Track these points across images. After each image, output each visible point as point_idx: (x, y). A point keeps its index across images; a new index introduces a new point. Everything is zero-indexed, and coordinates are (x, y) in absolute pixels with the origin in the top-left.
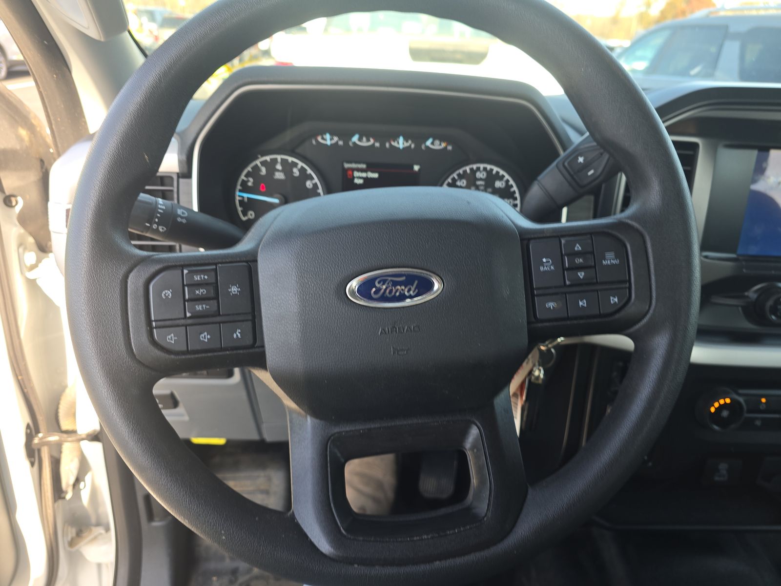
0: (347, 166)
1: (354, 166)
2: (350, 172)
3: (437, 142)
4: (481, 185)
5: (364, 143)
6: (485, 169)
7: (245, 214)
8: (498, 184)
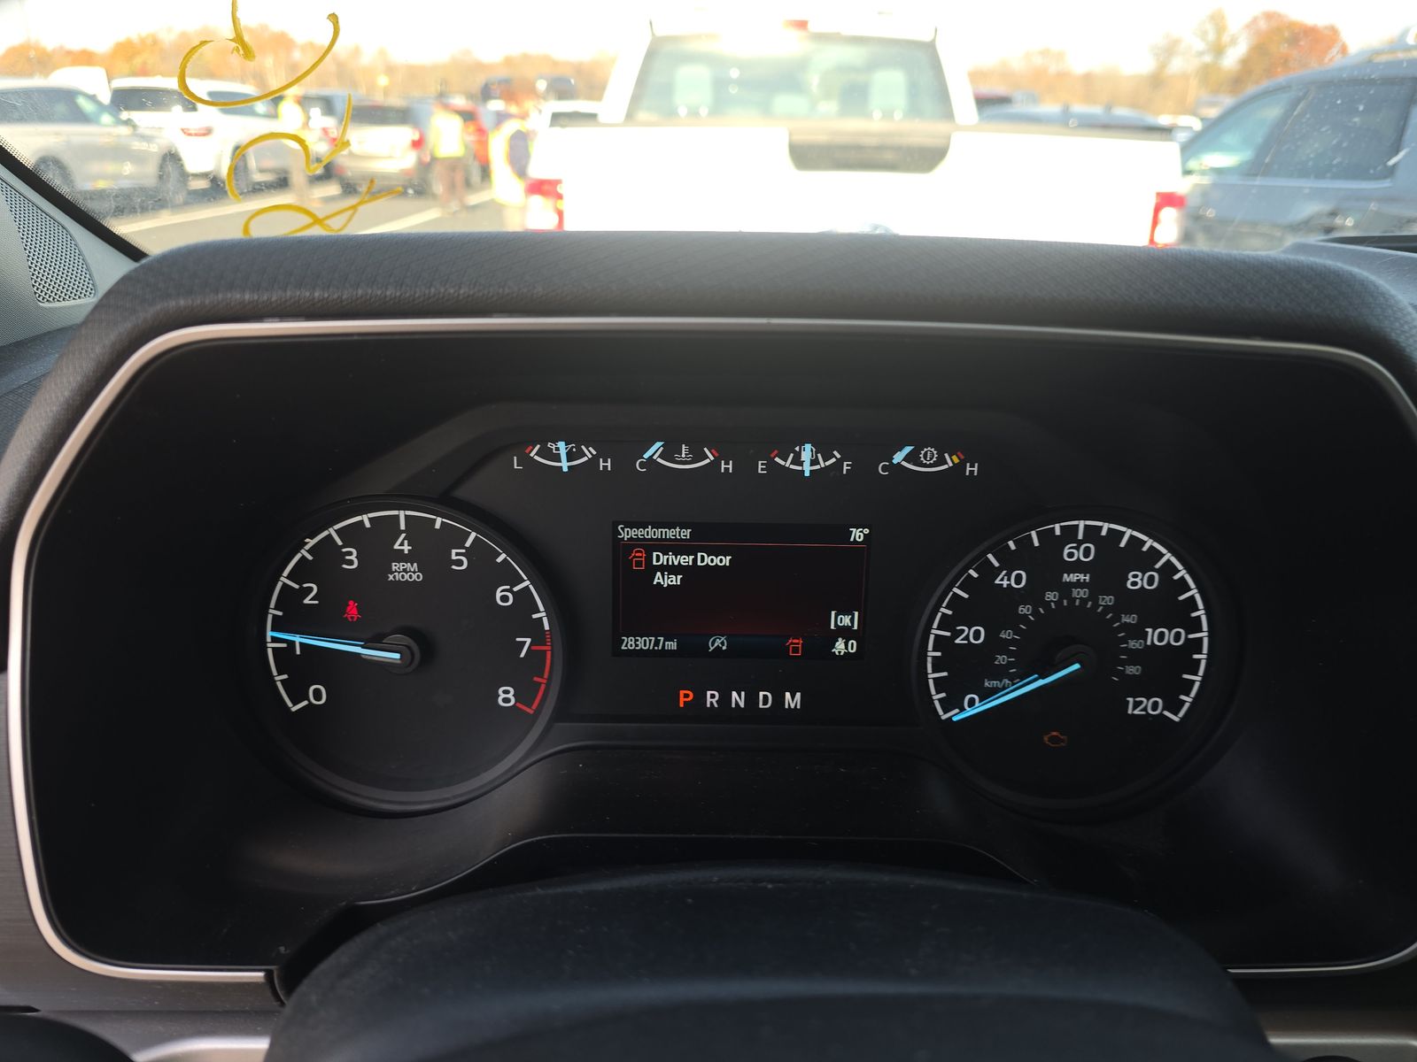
0: (627, 534)
1: (651, 533)
2: (638, 555)
3: (930, 452)
4: (1078, 584)
5: (684, 463)
6: (1092, 533)
7: (298, 694)
8: (1137, 580)
